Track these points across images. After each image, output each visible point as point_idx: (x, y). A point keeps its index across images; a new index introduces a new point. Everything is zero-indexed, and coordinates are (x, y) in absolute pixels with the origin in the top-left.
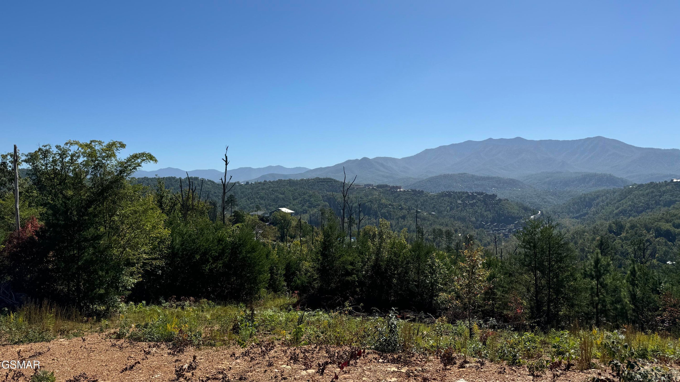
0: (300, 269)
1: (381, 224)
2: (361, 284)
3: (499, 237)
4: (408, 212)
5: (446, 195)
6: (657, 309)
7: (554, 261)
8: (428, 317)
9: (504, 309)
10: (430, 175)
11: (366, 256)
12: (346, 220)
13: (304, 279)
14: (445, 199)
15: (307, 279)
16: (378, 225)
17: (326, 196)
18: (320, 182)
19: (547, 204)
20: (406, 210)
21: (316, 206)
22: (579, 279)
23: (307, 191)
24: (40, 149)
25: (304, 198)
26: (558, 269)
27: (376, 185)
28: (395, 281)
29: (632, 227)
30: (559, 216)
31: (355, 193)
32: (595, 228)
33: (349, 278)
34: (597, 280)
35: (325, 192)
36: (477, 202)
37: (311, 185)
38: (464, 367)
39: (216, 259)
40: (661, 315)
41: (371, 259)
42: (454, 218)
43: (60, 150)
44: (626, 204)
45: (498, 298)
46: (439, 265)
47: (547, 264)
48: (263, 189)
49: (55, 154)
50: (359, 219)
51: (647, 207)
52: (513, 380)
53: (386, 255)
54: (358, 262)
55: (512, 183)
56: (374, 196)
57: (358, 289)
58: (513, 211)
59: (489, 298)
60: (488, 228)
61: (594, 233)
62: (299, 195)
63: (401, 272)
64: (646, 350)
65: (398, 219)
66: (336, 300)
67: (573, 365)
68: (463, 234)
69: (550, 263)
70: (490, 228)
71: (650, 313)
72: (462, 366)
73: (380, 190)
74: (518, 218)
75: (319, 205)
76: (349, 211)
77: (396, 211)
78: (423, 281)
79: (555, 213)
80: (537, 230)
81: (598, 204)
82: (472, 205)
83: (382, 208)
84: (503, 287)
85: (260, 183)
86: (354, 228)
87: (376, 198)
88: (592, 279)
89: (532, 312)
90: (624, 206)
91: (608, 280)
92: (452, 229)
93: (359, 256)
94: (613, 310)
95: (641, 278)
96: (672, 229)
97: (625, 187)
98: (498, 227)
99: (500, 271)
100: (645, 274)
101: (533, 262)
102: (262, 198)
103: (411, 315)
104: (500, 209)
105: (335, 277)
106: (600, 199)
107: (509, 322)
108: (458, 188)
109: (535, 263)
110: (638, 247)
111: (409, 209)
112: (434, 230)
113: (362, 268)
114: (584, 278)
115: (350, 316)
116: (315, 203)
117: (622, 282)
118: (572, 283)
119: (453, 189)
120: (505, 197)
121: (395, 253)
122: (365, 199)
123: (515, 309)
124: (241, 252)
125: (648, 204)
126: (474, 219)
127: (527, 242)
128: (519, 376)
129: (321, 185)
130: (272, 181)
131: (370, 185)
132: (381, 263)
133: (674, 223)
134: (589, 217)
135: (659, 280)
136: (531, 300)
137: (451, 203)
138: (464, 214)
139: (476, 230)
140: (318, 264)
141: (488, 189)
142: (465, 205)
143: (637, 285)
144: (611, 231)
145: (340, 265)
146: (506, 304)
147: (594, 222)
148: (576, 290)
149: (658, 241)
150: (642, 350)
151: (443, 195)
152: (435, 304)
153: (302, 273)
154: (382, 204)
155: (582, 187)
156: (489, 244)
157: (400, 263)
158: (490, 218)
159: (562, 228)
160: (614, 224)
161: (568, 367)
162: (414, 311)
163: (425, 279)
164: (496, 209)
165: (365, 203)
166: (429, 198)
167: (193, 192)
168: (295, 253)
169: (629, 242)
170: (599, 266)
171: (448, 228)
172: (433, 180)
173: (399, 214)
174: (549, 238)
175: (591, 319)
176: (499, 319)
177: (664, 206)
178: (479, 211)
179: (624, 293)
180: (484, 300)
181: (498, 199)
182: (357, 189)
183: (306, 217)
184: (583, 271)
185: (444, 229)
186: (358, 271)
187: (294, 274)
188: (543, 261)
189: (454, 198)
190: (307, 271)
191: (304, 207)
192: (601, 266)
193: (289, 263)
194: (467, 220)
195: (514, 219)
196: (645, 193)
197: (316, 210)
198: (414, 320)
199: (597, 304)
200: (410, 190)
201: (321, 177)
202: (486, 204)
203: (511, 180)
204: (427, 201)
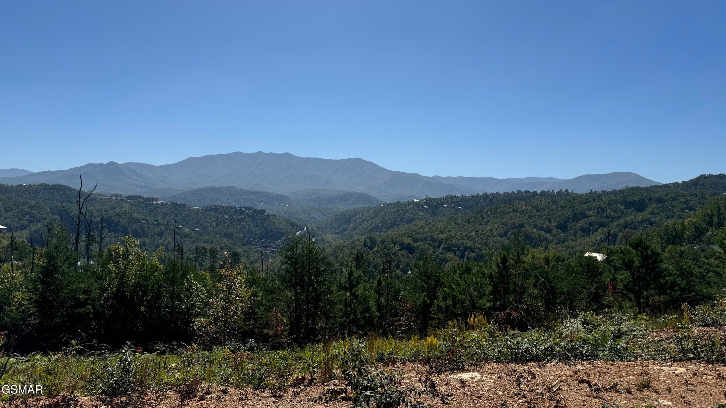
0: (10, 303)
1: (127, 242)
2: (98, 315)
3: (266, 253)
4: (166, 228)
5: (212, 210)
6: (396, 315)
7: (313, 275)
8: (182, 346)
9: (265, 328)
10: (195, 187)
11: (106, 281)
12: (83, 237)
13: (16, 315)
14: (210, 213)
15: (20, 316)
16: (123, 243)
17: (56, 207)
18: (47, 189)
19: (312, 220)
20: (164, 225)
21: (40, 220)
22: (335, 292)
23: (28, 200)
25: (22, 210)
26: (316, 283)
27: (127, 195)
28: (143, 309)
29: (383, 242)
30: (323, 232)
31: (97, 205)
32: (353, 242)
33: (82, 310)
34: (351, 292)
35: (55, 202)
36: (245, 218)
37: (33, 193)
38: (204, 399)
40: (399, 320)
41: (113, 285)
42: (220, 234)
44: (378, 221)
45: (259, 317)
46: (198, 288)
47: (306, 279)
50: (101, 237)
51: (395, 224)
52: (253, 405)
53: (132, 279)
54: (95, 290)
55: (280, 198)
56: (124, 209)
57: (93, 323)
58: (281, 227)
59: (250, 318)
60: (256, 245)
61: (352, 248)
62: (15, 205)
63: (151, 298)
64: (383, 354)
65: (153, 236)
66: (62, 338)
67: (315, 379)
68: (230, 251)
69: (309, 278)
70: (258, 244)
71: (392, 319)
72: (202, 399)
73: (131, 202)
75: (45, 219)
76: (87, 226)
77: (152, 227)
78: (177, 306)
79: (319, 228)
80: (299, 246)
81: (356, 220)
82: (240, 220)
83: (134, 223)
84: (264, 305)
86: (95, 248)
87: (126, 211)
88: (346, 291)
89: (291, 328)
90: (377, 222)
91: (359, 290)
92: (218, 246)
93: (96, 282)
94: (363, 318)
95: (386, 287)
96: (412, 243)
97: (377, 206)
98: (266, 243)
99: (262, 289)
100: (389, 284)
101: (294, 278)
103: (160, 347)
104: (268, 225)
105: (62, 310)
106: (358, 216)
107: (269, 341)
108: (226, 202)
109: (296, 279)
110: (386, 259)
111: (168, 225)
112: (197, 249)
113: (100, 296)
114: (340, 290)
115: (79, 356)
116: (40, 217)
117: (370, 293)
118: (329, 296)
119: (219, 203)
120: (274, 213)
121: (144, 276)
122: (111, 212)
123: (275, 327)
125: (394, 221)
126: (241, 235)
127: (289, 258)
128: (260, 400)
129: (49, 193)
131: (118, 195)
132: (126, 289)
133: (414, 237)
134: (348, 232)
135: (399, 288)
136: (291, 316)
137: (217, 218)
138: (231, 230)
139: (244, 247)
140: (36, 294)
141: (257, 204)
143: (382, 294)
144: (366, 246)
145: (69, 294)
146: (267, 323)
147: (352, 237)
148: (332, 303)
149: (402, 254)
150: (380, 354)
151: (208, 209)
152: (190, 331)
153: (13, 307)
154: (133, 219)
155: (343, 204)
156: (256, 261)
157: (149, 288)
158: (258, 234)
159: (325, 244)
160: (368, 239)
161: (311, 381)
162: (165, 342)
163: (180, 304)
164: (264, 225)
165: (111, 217)
166: (192, 212)
169: (379, 255)
170: (352, 278)
171: (213, 246)
172: (199, 192)
173: (155, 230)
174: (309, 254)
175: (343, 330)
176: (259, 339)
177: (407, 223)
178: (247, 227)
179: (372, 302)
180: (245, 320)
181: (266, 214)
182: (101, 199)
183: (25, 235)
184: (338, 284)
185: (208, 247)
186: (94, 300)
188: (303, 276)
189: (221, 213)
190: (20, 304)
191: (22, 222)
192: (354, 278)
194: (234, 236)
195: (282, 234)
196: (393, 211)
197: (40, 225)
198: (163, 353)
199: (350, 314)
200: (169, 203)
201: (48, 183)
202: (254, 219)
203: (279, 195)
204: (189, 216)
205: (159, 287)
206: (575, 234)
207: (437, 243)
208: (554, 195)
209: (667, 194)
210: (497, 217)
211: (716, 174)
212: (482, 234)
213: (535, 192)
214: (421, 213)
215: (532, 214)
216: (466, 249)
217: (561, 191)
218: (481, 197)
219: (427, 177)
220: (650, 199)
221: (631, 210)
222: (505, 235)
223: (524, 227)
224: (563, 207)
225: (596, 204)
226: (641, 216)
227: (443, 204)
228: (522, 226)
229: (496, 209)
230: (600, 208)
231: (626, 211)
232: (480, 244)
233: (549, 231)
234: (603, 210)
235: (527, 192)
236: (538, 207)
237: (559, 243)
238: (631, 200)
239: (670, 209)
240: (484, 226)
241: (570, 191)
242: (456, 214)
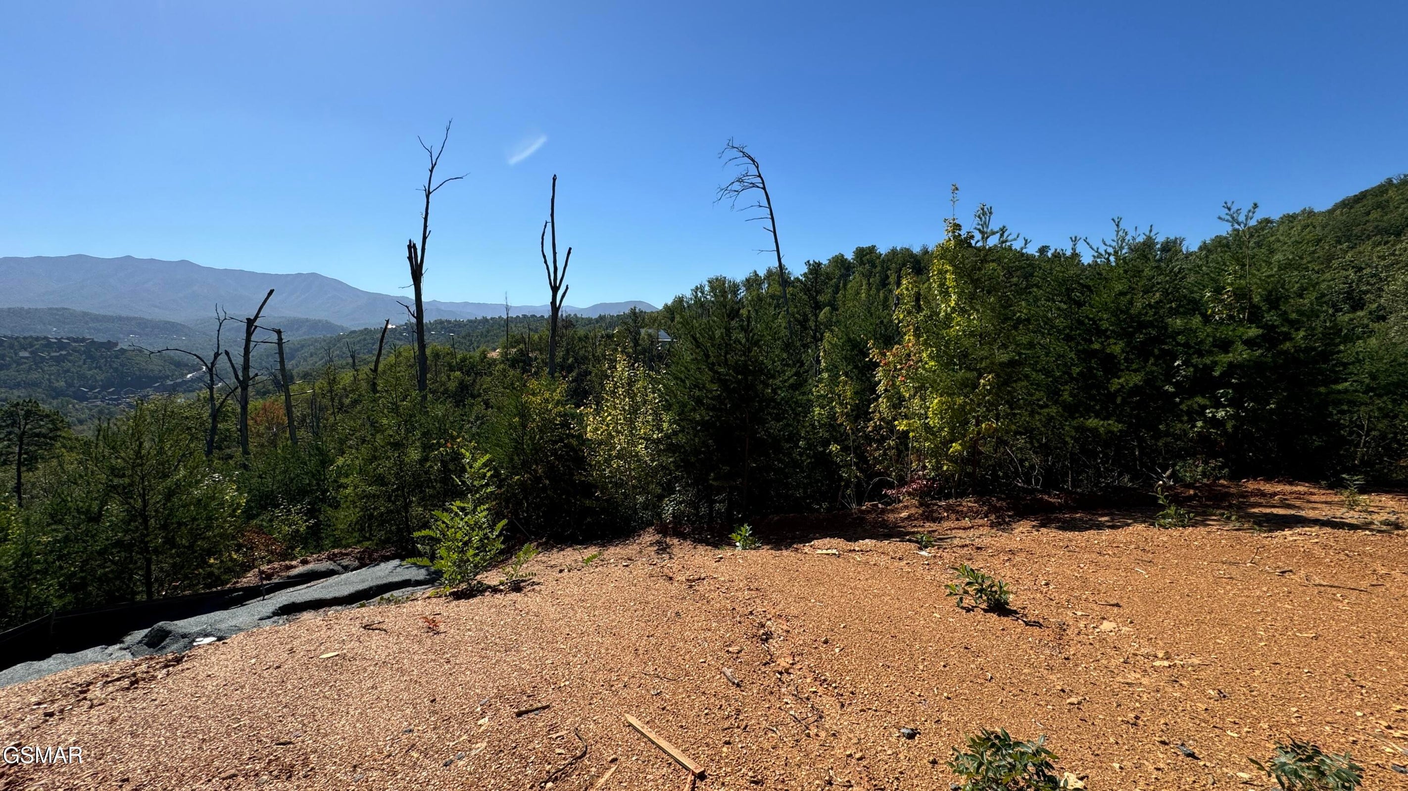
55: (171, 328)
58: (150, 367)
60: (96, 398)
70: (100, 396)
74: (160, 378)
98: (119, 394)
104: (123, 365)
120: (135, 346)
138: (35, 375)
142: (38, 362)
158: (101, 381)
178: (74, 370)
181: (118, 349)
189: (11, 348)
195: (152, 379)
196: (356, 340)
202: (90, 357)
203: (167, 323)
214: (398, 342)
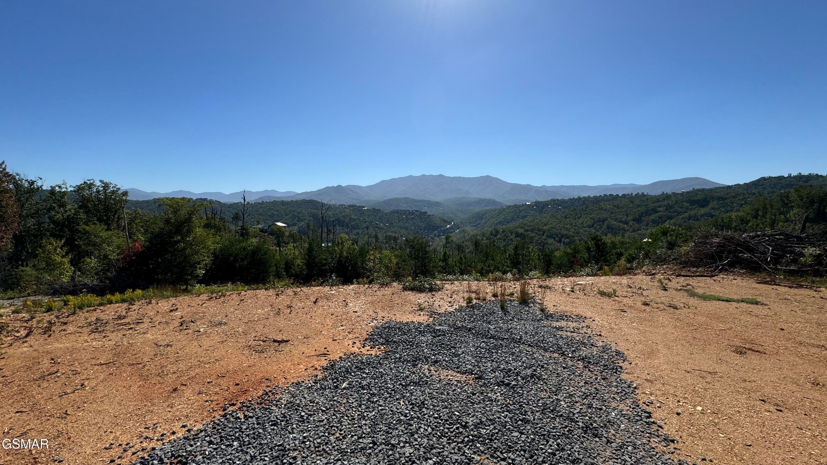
0: (294, 264)
4: (370, 224)
5: (395, 212)
10: (386, 199)
11: (334, 255)
12: (325, 230)
13: (297, 270)
14: (395, 215)
15: (299, 270)
17: (311, 213)
19: (457, 217)
20: (369, 222)
23: (296, 209)
24: (85, 183)
25: (294, 215)
29: (503, 231)
30: (464, 225)
31: (332, 211)
32: (483, 232)
33: (324, 268)
35: (310, 210)
36: (415, 217)
37: (299, 205)
39: (242, 260)
41: (337, 257)
42: (401, 227)
43: (103, 183)
44: (501, 218)
48: (261, 208)
49: (99, 186)
50: (334, 230)
51: (513, 219)
53: (345, 254)
54: (329, 259)
55: (437, 204)
56: (346, 213)
62: (290, 212)
65: (363, 229)
70: (423, 233)
73: (350, 209)
74: (440, 227)
75: (305, 220)
76: (327, 224)
77: (362, 223)
79: (462, 223)
81: (486, 218)
82: (412, 219)
83: (352, 221)
85: (258, 203)
86: (331, 236)
92: (399, 235)
96: (524, 232)
97: (501, 207)
98: (428, 233)
102: (260, 214)
104: (429, 221)
106: (487, 215)
108: (404, 207)
111: (371, 222)
112: (387, 236)
113: (331, 262)
116: (303, 218)
119: (400, 208)
120: (433, 214)
121: (350, 253)
122: (340, 215)
124: (258, 255)
126: (413, 228)
129: (307, 204)
130: (268, 201)
131: (343, 205)
132: (343, 259)
133: (525, 229)
134: (481, 226)
137: (399, 218)
140: (305, 260)
141: (422, 208)
142: (408, 219)
144: (492, 234)
145: (319, 261)
147: (483, 229)
151: (393, 212)
153: (296, 266)
154: (352, 219)
155: (478, 207)
157: (352, 258)
159: (466, 233)
160: (494, 230)
164: (427, 221)
165: (340, 218)
166: (384, 214)
167: (215, 215)
168: (290, 255)
172: (388, 202)
173: (364, 225)
177: (521, 219)
178: (416, 223)
181: (428, 215)
182: (334, 207)
183: (295, 229)
186: (329, 264)
187: (291, 268)
190: (298, 265)
191: (294, 221)
193: (287, 261)
194: (409, 228)
195: (438, 227)
196: (512, 211)
197: (303, 223)
200: (371, 209)
201: (306, 199)
202: (421, 218)
203: (436, 202)
204: (383, 216)
205: (357, 258)
206: (647, 225)
207: (541, 232)
208: (633, 197)
209: (728, 194)
210: (587, 214)
211: (776, 176)
212: (575, 226)
213: (618, 195)
214: (531, 212)
215: (614, 211)
216: (563, 236)
217: (638, 193)
218: (576, 199)
219: (537, 187)
220: (713, 198)
221: (694, 206)
222: (593, 226)
223: (607, 220)
224: (639, 206)
225: (665, 203)
226: (703, 211)
227: (547, 205)
228: (606, 219)
229: (586, 208)
230: (669, 205)
231: (691, 207)
232: (574, 233)
233: (626, 223)
234: (671, 207)
235: (611, 195)
236: (618, 206)
237: (634, 231)
238: (696, 199)
239: (729, 205)
240: (577, 220)
241: (645, 193)
242: (557, 212)
